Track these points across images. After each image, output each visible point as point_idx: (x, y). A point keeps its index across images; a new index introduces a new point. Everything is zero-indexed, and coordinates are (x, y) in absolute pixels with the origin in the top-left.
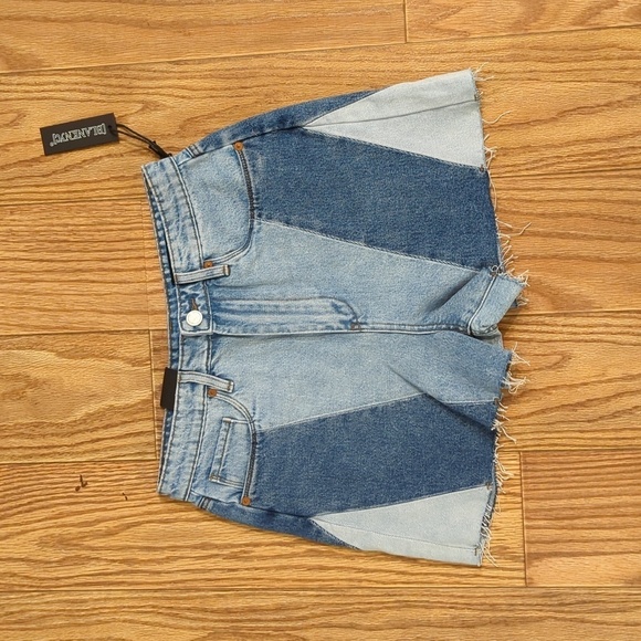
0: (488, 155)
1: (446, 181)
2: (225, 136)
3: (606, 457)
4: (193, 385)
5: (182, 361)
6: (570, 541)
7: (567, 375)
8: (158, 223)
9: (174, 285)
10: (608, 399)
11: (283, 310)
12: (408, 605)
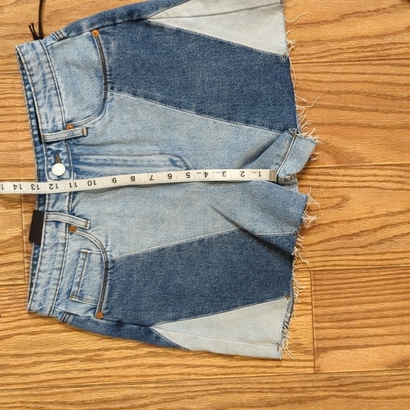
0: (289, 46)
1: (258, 65)
2: (84, 24)
3: (374, 274)
4: (57, 223)
5: (49, 204)
6: (348, 337)
7: (345, 213)
8: (29, 93)
9: (41, 143)
10: (375, 230)
11: (131, 163)
12: (226, 391)
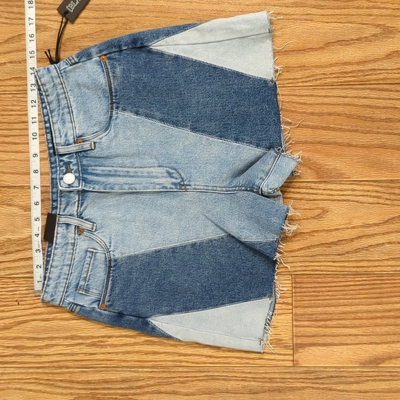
0: (276, 71)
1: (248, 88)
2: (94, 51)
3: (350, 279)
4: (68, 225)
5: (60, 208)
6: (324, 336)
7: (325, 223)
8: (45, 111)
9: (55, 155)
10: (352, 240)
11: (132, 174)
12: (213, 378)
